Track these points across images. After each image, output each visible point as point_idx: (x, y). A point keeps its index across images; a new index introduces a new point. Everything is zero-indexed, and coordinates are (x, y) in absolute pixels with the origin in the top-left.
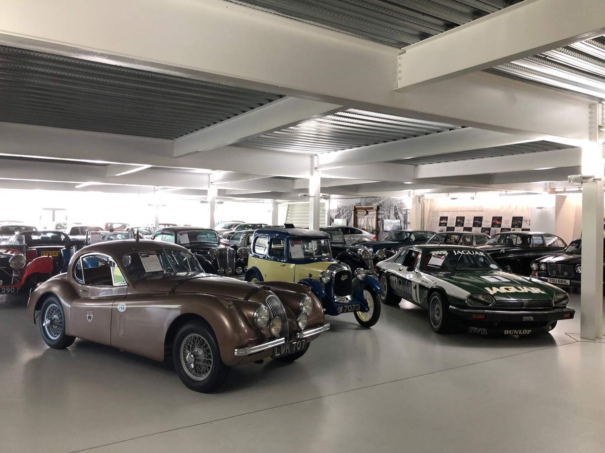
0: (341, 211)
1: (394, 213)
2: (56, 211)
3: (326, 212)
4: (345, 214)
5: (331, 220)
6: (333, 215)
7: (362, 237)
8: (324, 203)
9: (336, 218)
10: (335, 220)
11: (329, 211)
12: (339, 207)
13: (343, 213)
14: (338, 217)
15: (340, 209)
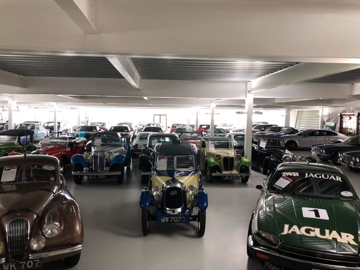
0: (331, 117)
2: (161, 116)
3: (320, 117)
4: (334, 119)
5: (323, 123)
6: (325, 119)
7: (336, 138)
8: (319, 110)
9: (327, 121)
10: (326, 123)
11: (323, 116)
12: (330, 113)
13: (332, 118)
14: (328, 121)
15: (330, 115)
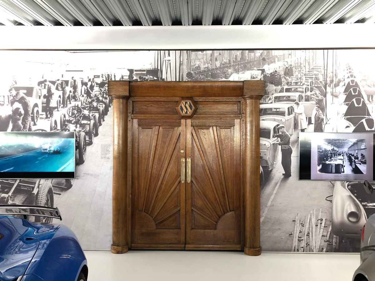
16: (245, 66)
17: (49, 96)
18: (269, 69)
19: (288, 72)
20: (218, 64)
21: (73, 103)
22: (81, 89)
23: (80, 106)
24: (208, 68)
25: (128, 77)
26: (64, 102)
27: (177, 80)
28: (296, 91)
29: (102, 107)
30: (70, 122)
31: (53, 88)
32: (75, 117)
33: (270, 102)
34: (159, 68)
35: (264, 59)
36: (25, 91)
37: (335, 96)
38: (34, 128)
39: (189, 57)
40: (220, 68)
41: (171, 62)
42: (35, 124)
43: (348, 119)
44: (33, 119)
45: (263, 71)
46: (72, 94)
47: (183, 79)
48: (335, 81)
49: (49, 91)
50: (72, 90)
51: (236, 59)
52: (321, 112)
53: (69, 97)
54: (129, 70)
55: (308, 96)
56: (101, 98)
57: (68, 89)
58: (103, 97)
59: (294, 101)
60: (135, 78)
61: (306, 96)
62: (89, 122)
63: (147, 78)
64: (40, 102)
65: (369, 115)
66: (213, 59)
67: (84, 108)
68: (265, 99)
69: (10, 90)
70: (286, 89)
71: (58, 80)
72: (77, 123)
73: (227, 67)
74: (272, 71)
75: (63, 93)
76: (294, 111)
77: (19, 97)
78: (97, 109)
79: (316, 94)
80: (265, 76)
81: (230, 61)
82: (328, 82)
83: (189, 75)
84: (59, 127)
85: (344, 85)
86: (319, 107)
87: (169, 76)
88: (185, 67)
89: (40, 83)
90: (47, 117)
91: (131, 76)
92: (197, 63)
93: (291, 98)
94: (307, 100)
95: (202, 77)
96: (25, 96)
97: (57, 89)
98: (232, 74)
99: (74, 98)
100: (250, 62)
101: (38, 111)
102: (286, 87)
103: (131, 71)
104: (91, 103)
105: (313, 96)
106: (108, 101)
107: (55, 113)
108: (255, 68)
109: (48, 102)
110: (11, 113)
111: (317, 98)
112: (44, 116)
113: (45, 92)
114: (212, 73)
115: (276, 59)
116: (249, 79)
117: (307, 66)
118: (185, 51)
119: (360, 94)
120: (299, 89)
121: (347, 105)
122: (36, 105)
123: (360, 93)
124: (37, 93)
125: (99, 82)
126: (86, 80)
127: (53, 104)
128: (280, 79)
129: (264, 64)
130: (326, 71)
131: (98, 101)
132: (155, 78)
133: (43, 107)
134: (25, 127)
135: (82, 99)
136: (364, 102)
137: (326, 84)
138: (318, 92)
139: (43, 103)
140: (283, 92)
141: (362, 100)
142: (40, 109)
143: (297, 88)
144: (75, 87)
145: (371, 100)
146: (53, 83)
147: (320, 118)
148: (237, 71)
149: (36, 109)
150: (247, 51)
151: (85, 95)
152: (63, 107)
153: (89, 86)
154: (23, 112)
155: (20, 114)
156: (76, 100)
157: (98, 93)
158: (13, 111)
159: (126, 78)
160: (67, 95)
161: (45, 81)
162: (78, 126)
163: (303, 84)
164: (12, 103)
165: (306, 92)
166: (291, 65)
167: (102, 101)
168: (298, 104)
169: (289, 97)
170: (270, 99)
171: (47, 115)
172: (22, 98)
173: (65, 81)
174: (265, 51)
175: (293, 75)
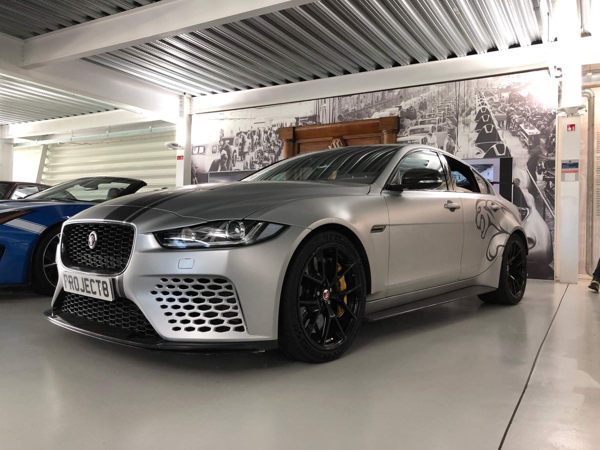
1: (475, 136)
9: (214, 169)
11: (191, 150)
15: (231, 140)
16: (385, 105)
17: (243, 144)
18: (405, 105)
19: (423, 106)
20: (363, 105)
21: (258, 148)
22: (264, 136)
23: (262, 149)
24: (354, 110)
25: (295, 124)
26: (252, 148)
27: (331, 122)
28: (429, 123)
29: (277, 150)
30: (256, 162)
31: (246, 137)
32: (259, 159)
33: (405, 135)
34: (317, 114)
35: (401, 97)
36: (228, 141)
37: (467, 124)
38: (234, 168)
39: (340, 101)
40: (364, 108)
41: (326, 108)
42: (234, 166)
43: (478, 146)
44: (233, 163)
45: (400, 107)
46: (257, 141)
47: (335, 121)
48: (467, 109)
49: (243, 140)
50: (258, 138)
51: (377, 99)
52: (452, 141)
53: (255, 144)
54: (296, 118)
55: (441, 127)
56: (276, 143)
57: (255, 137)
58: (278, 141)
59: (427, 132)
60: (300, 124)
61: (438, 127)
62: (268, 162)
63: (308, 123)
64: (237, 149)
65: (499, 140)
66: (359, 101)
67: (265, 152)
68: (401, 133)
69: (220, 141)
70: (421, 122)
71: (249, 131)
72: (260, 163)
73: (370, 107)
74: (408, 107)
75: (252, 141)
76: (427, 141)
77: (225, 146)
78: (273, 152)
79: (448, 124)
80: (402, 112)
81: (372, 101)
82: (460, 111)
83: (340, 117)
84: (249, 167)
85: (476, 113)
86: (450, 136)
87: (325, 120)
88: (336, 111)
89: (238, 134)
90: (242, 160)
91: (297, 123)
92: (347, 106)
93: (425, 130)
94: (439, 131)
95: (350, 118)
96: (228, 145)
97: (248, 138)
98: (374, 112)
99: (259, 143)
100: (389, 101)
101: (236, 155)
102: (420, 120)
103: (297, 119)
104: (269, 147)
105: (445, 126)
106: (281, 144)
107: (247, 156)
108: (394, 106)
109: (242, 148)
110: (220, 158)
111: (449, 128)
112: (240, 159)
113: (240, 141)
114: (358, 113)
115: (412, 96)
116: (388, 116)
117: (440, 99)
118: (337, 98)
119: (491, 121)
120: (432, 121)
121: (477, 132)
122: (235, 151)
123: (490, 118)
124: (236, 142)
125: (275, 130)
126: (267, 129)
127: (246, 150)
128: (415, 113)
129: (401, 101)
130: (458, 102)
131: (275, 145)
132: (314, 123)
133: (239, 152)
134: (228, 169)
135: (264, 144)
136: (494, 128)
137: (458, 114)
138: (450, 122)
139: (239, 150)
140: (418, 125)
141: (493, 126)
142: (237, 154)
143: (430, 120)
144: (259, 135)
145: (501, 125)
146: (246, 133)
147: (451, 147)
148: (378, 110)
149: (235, 154)
150: (387, 92)
151: (266, 141)
152: (251, 152)
153: (268, 134)
154: (227, 157)
155: (225, 159)
156: (260, 146)
157: (274, 139)
158: (221, 157)
159: (294, 125)
160: (255, 142)
161: (241, 132)
162: (261, 165)
163: (436, 116)
164: (221, 151)
165: (438, 123)
166: (425, 100)
167: (277, 145)
168: (431, 135)
169: (423, 129)
170: (406, 132)
171: (241, 158)
172: (227, 146)
173: (253, 131)
174: (402, 90)
175: (427, 109)
